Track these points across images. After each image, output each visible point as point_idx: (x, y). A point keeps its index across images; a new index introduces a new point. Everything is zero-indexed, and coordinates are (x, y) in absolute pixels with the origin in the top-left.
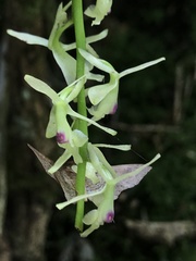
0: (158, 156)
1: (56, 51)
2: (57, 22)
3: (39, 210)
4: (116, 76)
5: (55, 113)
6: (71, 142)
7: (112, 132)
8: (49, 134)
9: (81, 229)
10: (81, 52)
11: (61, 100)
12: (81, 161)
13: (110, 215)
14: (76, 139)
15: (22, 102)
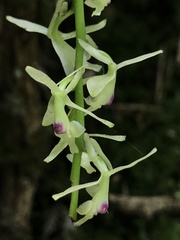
0: (155, 150)
1: (55, 40)
2: (57, 11)
3: (26, 182)
4: (114, 67)
5: (53, 103)
6: (68, 132)
7: (110, 124)
8: (46, 122)
9: (75, 218)
10: (81, 42)
11: (60, 91)
12: (77, 152)
13: (104, 206)
14: (73, 130)
15: (14, 80)
